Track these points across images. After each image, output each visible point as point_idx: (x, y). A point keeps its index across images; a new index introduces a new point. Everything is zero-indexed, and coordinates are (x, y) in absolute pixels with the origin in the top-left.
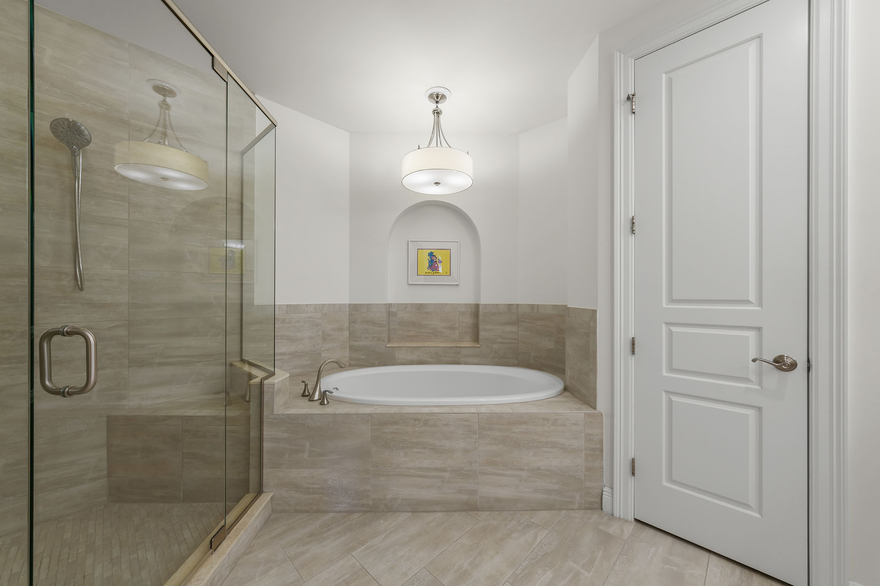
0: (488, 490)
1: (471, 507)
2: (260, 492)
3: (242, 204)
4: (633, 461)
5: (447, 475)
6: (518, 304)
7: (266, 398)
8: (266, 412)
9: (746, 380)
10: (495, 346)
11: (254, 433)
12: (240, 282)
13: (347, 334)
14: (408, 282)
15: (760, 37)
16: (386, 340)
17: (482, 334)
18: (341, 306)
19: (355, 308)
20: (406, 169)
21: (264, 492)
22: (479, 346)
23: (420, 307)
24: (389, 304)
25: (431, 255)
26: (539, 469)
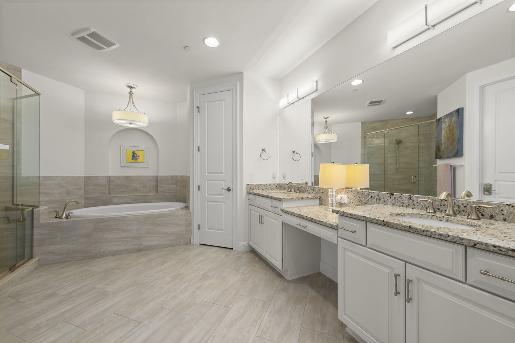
0: (147, 242)
1: (139, 250)
2: (31, 257)
3: (13, 124)
4: (199, 225)
5: (129, 239)
6: (176, 176)
7: (35, 217)
8: (35, 222)
9: (222, 195)
10: (166, 194)
11: (28, 232)
12: (12, 164)
13: (83, 191)
14: (120, 165)
15: (225, 100)
16: (107, 193)
17: (159, 189)
18: (79, 177)
19: (87, 179)
20: (114, 118)
21: (34, 258)
22: (158, 194)
23: (127, 177)
24: (109, 176)
25: (133, 153)
26: (167, 233)
